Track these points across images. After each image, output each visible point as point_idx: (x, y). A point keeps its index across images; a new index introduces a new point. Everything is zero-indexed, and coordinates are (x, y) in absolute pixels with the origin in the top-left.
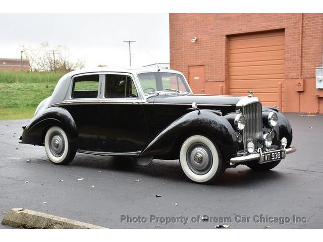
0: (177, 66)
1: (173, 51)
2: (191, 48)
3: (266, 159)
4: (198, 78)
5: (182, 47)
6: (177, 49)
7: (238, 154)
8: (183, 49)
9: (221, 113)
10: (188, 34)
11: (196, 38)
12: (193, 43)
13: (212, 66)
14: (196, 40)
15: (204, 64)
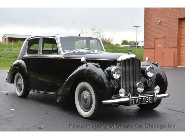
0: (148, 38)
1: (146, 29)
2: (157, 27)
3: (137, 102)
4: (160, 46)
5: (152, 27)
6: (149, 28)
7: (113, 97)
8: (152, 28)
9: (99, 66)
10: (155, 19)
11: (160, 21)
12: (158, 24)
13: (169, 38)
14: (160, 22)
15: (164, 37)
